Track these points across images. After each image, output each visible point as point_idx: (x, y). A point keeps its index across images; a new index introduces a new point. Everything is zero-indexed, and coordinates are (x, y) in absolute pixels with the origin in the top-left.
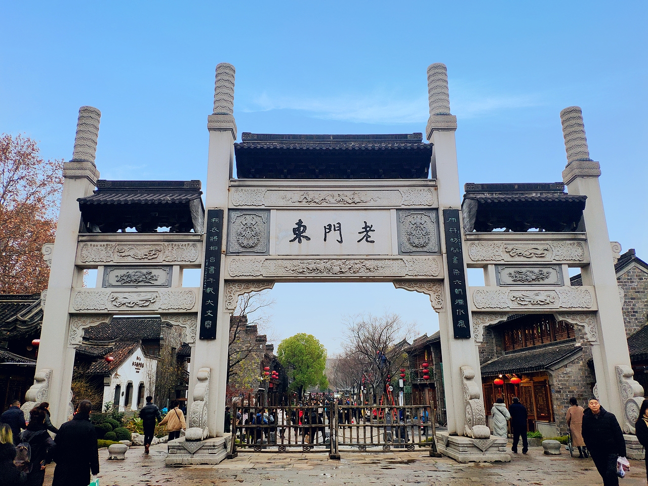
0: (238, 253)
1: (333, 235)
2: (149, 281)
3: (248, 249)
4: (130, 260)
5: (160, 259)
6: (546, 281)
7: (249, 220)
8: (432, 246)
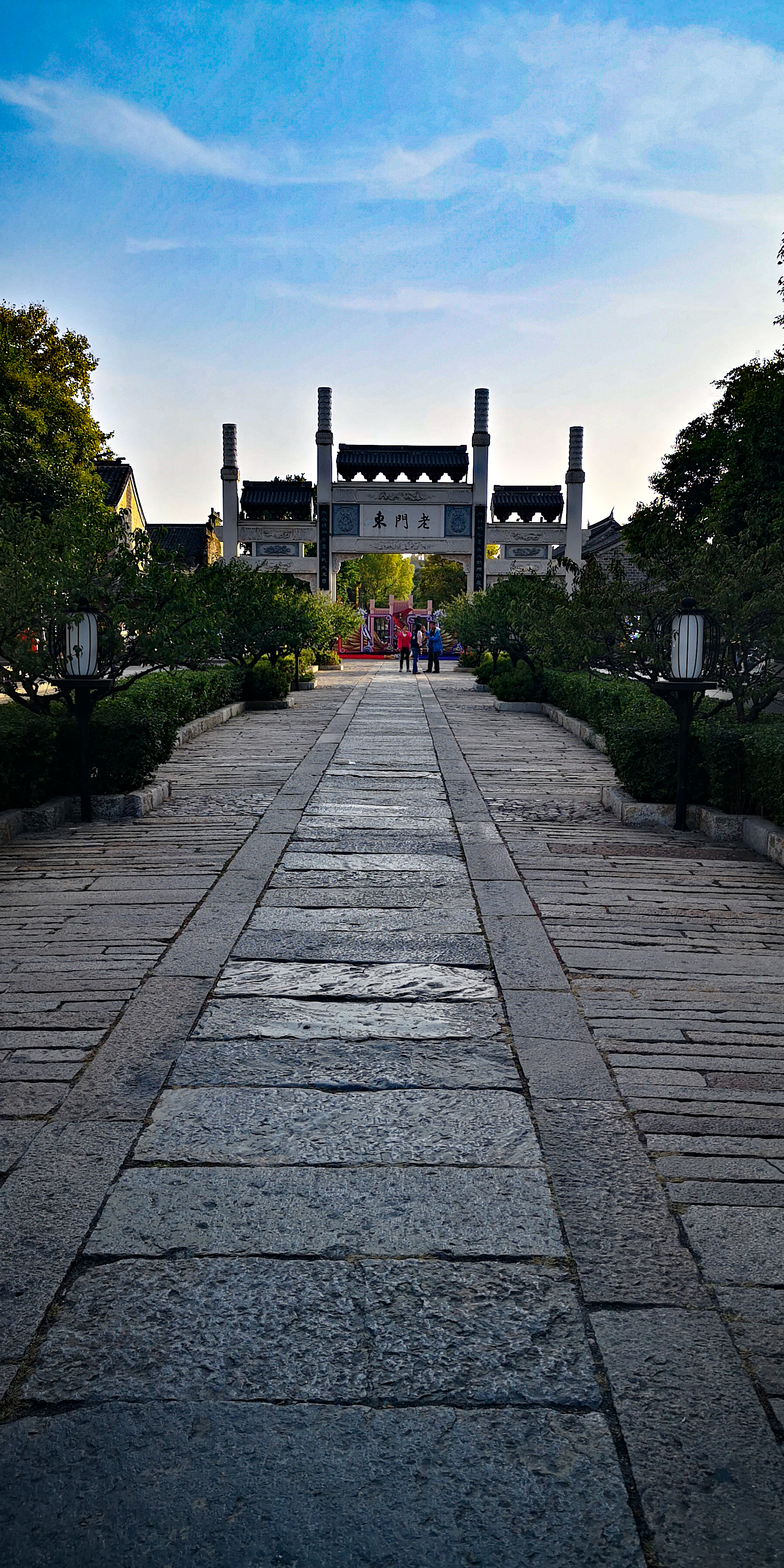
0: (340, 535)
1: (402, 523)
2: (284, 552)
3: (346, 532)
4: (272, 539)
5: (291, 539)
6: (537, 556)
7: (346, 511)
8: (466, 531)
